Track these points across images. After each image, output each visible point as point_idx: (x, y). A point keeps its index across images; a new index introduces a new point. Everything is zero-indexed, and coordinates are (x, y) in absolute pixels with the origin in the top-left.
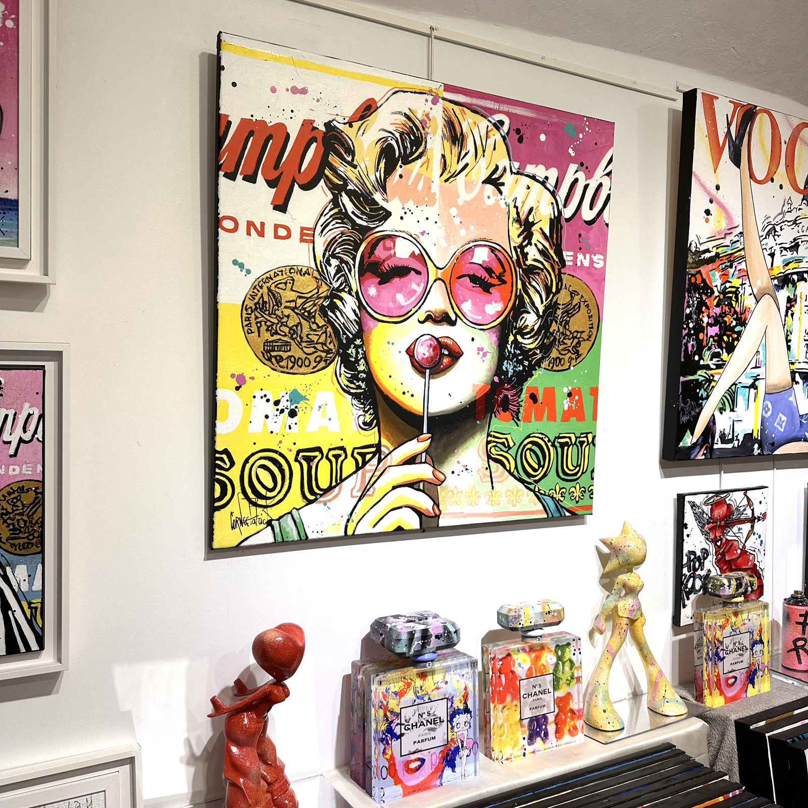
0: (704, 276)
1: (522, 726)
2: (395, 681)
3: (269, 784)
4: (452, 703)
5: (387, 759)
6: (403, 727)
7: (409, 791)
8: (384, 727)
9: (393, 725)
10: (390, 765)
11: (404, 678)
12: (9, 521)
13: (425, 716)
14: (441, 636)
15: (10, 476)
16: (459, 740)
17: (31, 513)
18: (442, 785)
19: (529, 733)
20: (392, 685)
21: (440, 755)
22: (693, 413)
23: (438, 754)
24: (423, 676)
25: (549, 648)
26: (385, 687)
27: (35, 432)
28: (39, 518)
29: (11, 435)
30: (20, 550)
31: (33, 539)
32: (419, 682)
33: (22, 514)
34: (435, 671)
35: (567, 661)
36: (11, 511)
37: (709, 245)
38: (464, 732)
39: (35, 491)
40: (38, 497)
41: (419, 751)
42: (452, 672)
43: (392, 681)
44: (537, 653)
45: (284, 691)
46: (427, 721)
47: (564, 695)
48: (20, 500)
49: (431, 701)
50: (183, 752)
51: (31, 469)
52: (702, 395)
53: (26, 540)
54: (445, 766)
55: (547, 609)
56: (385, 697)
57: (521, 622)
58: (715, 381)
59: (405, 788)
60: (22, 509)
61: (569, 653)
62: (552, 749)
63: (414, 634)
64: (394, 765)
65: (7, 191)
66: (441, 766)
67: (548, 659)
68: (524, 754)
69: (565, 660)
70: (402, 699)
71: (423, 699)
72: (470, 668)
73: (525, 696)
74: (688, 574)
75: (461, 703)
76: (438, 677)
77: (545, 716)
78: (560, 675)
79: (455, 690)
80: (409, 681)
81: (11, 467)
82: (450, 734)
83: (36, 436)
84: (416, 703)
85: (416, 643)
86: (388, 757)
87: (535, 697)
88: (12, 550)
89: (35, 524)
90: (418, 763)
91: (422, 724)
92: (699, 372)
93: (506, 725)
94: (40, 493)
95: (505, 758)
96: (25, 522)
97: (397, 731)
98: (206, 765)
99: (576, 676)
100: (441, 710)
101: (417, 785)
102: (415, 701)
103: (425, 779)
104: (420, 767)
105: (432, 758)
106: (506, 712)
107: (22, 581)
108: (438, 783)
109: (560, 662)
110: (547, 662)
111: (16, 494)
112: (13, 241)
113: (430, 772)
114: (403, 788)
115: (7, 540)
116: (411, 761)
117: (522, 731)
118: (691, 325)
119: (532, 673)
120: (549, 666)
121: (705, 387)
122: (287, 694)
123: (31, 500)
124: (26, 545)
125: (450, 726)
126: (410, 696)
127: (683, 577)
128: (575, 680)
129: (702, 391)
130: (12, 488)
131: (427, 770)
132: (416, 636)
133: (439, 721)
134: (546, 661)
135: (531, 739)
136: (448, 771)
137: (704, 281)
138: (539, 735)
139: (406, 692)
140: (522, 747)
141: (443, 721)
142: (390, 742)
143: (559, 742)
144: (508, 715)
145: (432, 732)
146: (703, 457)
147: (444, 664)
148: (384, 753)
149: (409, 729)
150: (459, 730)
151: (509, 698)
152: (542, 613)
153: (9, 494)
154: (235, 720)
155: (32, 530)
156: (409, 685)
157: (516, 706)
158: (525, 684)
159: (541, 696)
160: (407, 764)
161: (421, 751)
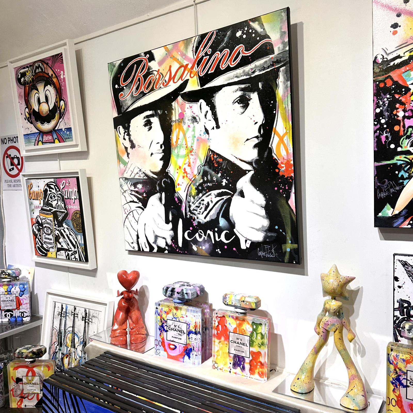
0: (395, 79)
1: (229, 356)
6: (168, 328)
7: (170, 357)
8: (160, 324)
9: (164, 325)
10: (163, 341)
11: (169, 307)
13: (177, 327)
18: (184, 362)
19: (233, 362)
20: (164, 308)
22: (392, 190)
24: (177, 309)
25: (248, 322)
26: (161, 307)
28: (81, 222)
29: (73, 197)
30: (78, 231)
32: (175, 311)
35: (259, 333)
36: (75, 219)
37: (401, 53)
38: (194, 343)
41: (174, 342)
42: (189, 312)
43: (164, 306)
44: (240, 322)
46: (178, 330)
47: (256, 351)
49: (180, 322)
51: (77, 207)
52: (402, 176)
53: (79, 228)
54: (186, 354)
56: (161, 311)
62: (247, 377)
65: (69, 125)
67: (247, 327)
68: (230, 372)
69: (258, 332)
70: (167, 316)
71: (176, 319)
73: (232, 341)
74: (401, 317)
75: (193, 328)
76: (183, 312)
78: (254, 339)
79: (191, 321)
80: (171, 309)
82: (188, 341)
83: (77, 197)
84: (173, 320)
86: (162, 338)
87: (238, 345)
90: (173, 347)
91: (175, 330)
92: (398, 157)
93: (220, 352)
95: (219, 368)
97: (165, 328)
100: (184, 327)
101: (173, 356)
102: (173, 318)
103: (177, 356)
104: (174, 349)
105: (180, 348)
106: (221, 345)
108: (182, 360)
109: (255, 332)
110: (246, 329)
111: (75, 215)
113: (179, 354)
114: (167, 354)
116: (171, 344)
117: (229, 359)
118: (383, 121)
119: (237, 331)
120: (248, 332)
121: (406, 169)
125: (188, 337)
126: (170, 316)
131: (177, 352)
132: (169, 289)
133: (183, 332)
135: (235, 366)
136: (186, 357)
137: (395, 83)
138: (240, 367)
139: (169, 313)
140: (229, 367)
141: (185, 333)
142: (162, 331)
143: (252, 376)
144: (222, 347)
145: (180, 336)
148: (160, 335)
149: (170, 330)
150: (192, 341)
151: (223, 339)
152: (239, 300)
155: (80, 225)
156: (171, 311)
157: (227, 344)
158: (232, 335)
159: (241, 345)
160: (169, 345)
161: (175, 342)
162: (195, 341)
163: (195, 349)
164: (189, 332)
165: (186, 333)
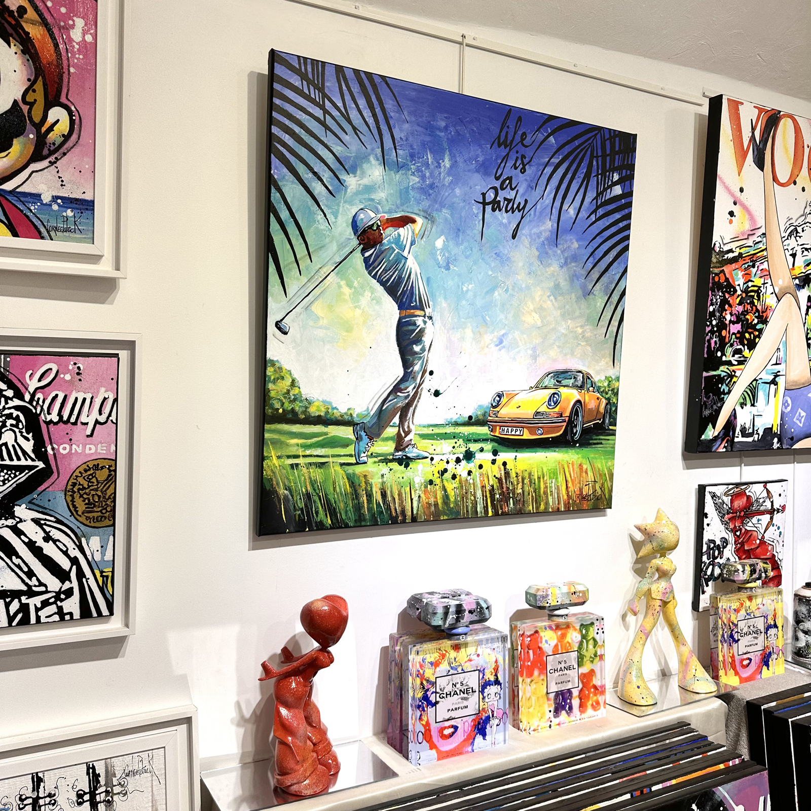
0: (728, 276)
1: (548, 699)
2: (431, 651)
3: (314, 745)
4: (484, 675)
5: (423, 725)
6: (438, 695)
7: (442, 756)
8: (420, 695)
9: (429, 693)
10: (426, 731)
11: (440, 649)
12: (85, 496)
13: (458, 686)
14: (474, 611)
15: (86, 455)
16: (490, 710)
17: (104, 489)
18: (473, 751)
19: (555, 706)
20: (428, 656)
21: (472, 724)
22: (715, 407)
23: (470, 722)
24: (457, 648)
25: (574, 627)
26: (422, 657)
27: (110, 415)
28: (112, 494)
29: (88, 416)
30: (94, 522)
31: (106, 513)
32: (453, 654)
33: (96, 490)
34: (467, 643)
35: (591, 639)
36: (87, 487)
37: (733, 246)
38: (494, 703)
39: (108, 469)
40: (111, 475)
41: (453, 719)
42: (484, 646)
43: (428, 652)
44: (563, 631)
45: (329, 657)
46: (461, 690)
47: (588, 671)
48: (95, 476)
49: (464, 672)
50: (233, 714)
51: (105, 448)
52: (724, 390)
53: (99, 514)
54: (477, 734)
55: (573, 590)
56: (421, 666)
57: (548, 601)
58: (736, 377)
59: (439, 752)
60: (97, 485)
61: (592, 632)
62: (576, 722)
63: (449, 609)
64: (430, 730)
65: (84, 193)
66: (473, 734)
67: (574, 637)
68: (550, 726)
69: (589, 638)
70: (438, 669)
71: (456, 669)
72: (500, 643)
73: (551, 671)
74: (708, 562)
75: (491, 675)
76: (471, 650)
77: (569, 691)
78: (584, 652)
79: (486, 663)
80: (444, 652)
81: (88, 446)
82: (481, 704)
83: (110, 418)
84: (450, 674)
85: (451, 617)
86: (424, 723)
87: (561, 673)
88: (87, 523)
89: (108, 499)
90: (452, 730)
91: (456, 693)
92: (722, 368)
93: (533, 698)
94: (113, 470)
95: (532, 729)
96: (99, 497)
97: (433, 698)
98: (255, 727)
99: (599, 653)
100: (473, 681)
101: (451, 750)
102: (449, 671)
103: (458, 745)
104: (453, 733)
105: (465, 726)
106: (533, 686)
107: (95, 551)
108: (470, 749)
109: (584, 640)
110: (572, 640)
111: (92, 471)
112: (89, 238)
113: (463, 738)
114: (437, 753)
115: (83, 513)
116: (445, 728)
117: (548, 704)
118: (714, 323)
119: (558, 650)
120: (574, 644)
121: (727, 382)
122: (332, 661)
123: (105, 477)
124: (100, 518)
125: (481, 696)
126: (444, 667)
127: (703, 564)
128: (598, 657)
129: (724, 387)
130: (88, 466)
131: (460, 737)
132: (450, 610)
133: (471, 691)
134: (571, 638)
135: (557, 711)
136: (479, 738)
137: (727, 280)
138: (564, 709)
139: (440, 663)
140: (548, 720)
141: (475, 692)
142: (426, 709)
143: (583, 716)
144: (535, 689)
145: (465, 702)
146: (724, 450)
147: (476, 638)
148: (420, 719)
149: (443, 697)
150: (490, 700)
151: (536, 673)
152: (568, 593)
153: (86, 471)
154: (285, 683)
155: (105, 505)
156: (443, 656)
157: (543, 680)
158: (551, 660)
159: (566, 672)
160: (441, 730)
161: (455, 719)
162: (495, 699)
163: (495, 715)
164: (482, 686)
165: (477, 690)
